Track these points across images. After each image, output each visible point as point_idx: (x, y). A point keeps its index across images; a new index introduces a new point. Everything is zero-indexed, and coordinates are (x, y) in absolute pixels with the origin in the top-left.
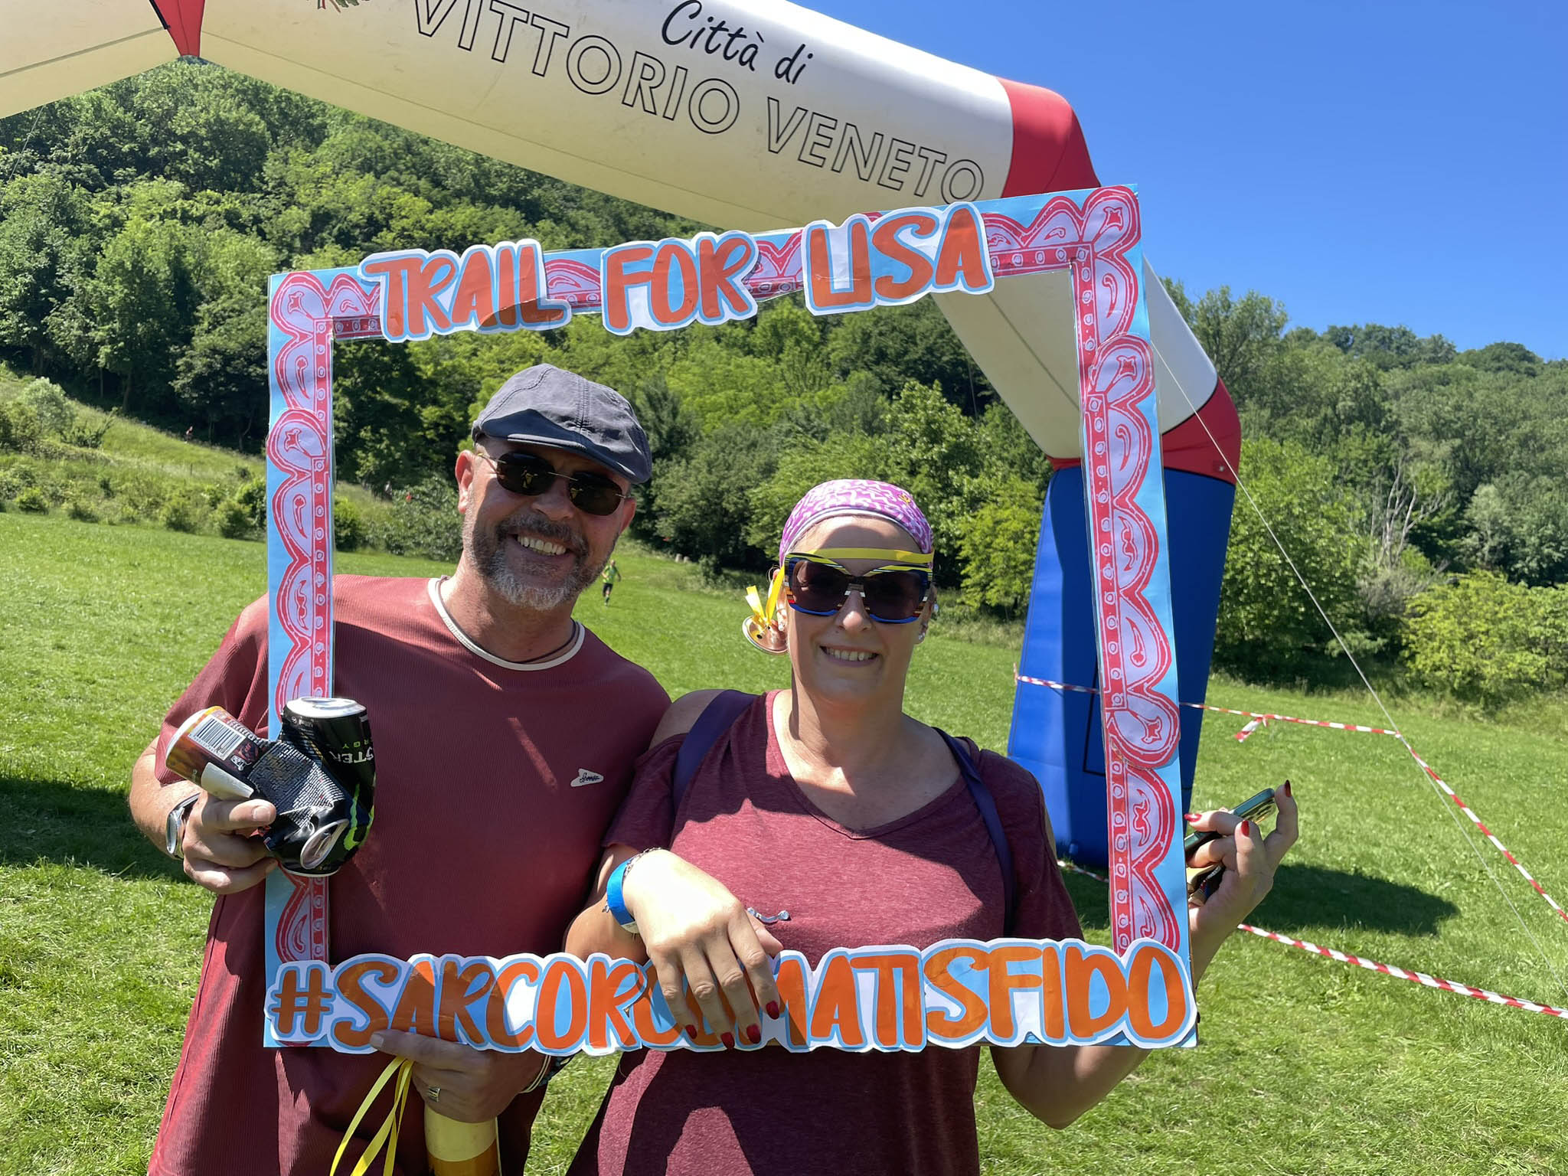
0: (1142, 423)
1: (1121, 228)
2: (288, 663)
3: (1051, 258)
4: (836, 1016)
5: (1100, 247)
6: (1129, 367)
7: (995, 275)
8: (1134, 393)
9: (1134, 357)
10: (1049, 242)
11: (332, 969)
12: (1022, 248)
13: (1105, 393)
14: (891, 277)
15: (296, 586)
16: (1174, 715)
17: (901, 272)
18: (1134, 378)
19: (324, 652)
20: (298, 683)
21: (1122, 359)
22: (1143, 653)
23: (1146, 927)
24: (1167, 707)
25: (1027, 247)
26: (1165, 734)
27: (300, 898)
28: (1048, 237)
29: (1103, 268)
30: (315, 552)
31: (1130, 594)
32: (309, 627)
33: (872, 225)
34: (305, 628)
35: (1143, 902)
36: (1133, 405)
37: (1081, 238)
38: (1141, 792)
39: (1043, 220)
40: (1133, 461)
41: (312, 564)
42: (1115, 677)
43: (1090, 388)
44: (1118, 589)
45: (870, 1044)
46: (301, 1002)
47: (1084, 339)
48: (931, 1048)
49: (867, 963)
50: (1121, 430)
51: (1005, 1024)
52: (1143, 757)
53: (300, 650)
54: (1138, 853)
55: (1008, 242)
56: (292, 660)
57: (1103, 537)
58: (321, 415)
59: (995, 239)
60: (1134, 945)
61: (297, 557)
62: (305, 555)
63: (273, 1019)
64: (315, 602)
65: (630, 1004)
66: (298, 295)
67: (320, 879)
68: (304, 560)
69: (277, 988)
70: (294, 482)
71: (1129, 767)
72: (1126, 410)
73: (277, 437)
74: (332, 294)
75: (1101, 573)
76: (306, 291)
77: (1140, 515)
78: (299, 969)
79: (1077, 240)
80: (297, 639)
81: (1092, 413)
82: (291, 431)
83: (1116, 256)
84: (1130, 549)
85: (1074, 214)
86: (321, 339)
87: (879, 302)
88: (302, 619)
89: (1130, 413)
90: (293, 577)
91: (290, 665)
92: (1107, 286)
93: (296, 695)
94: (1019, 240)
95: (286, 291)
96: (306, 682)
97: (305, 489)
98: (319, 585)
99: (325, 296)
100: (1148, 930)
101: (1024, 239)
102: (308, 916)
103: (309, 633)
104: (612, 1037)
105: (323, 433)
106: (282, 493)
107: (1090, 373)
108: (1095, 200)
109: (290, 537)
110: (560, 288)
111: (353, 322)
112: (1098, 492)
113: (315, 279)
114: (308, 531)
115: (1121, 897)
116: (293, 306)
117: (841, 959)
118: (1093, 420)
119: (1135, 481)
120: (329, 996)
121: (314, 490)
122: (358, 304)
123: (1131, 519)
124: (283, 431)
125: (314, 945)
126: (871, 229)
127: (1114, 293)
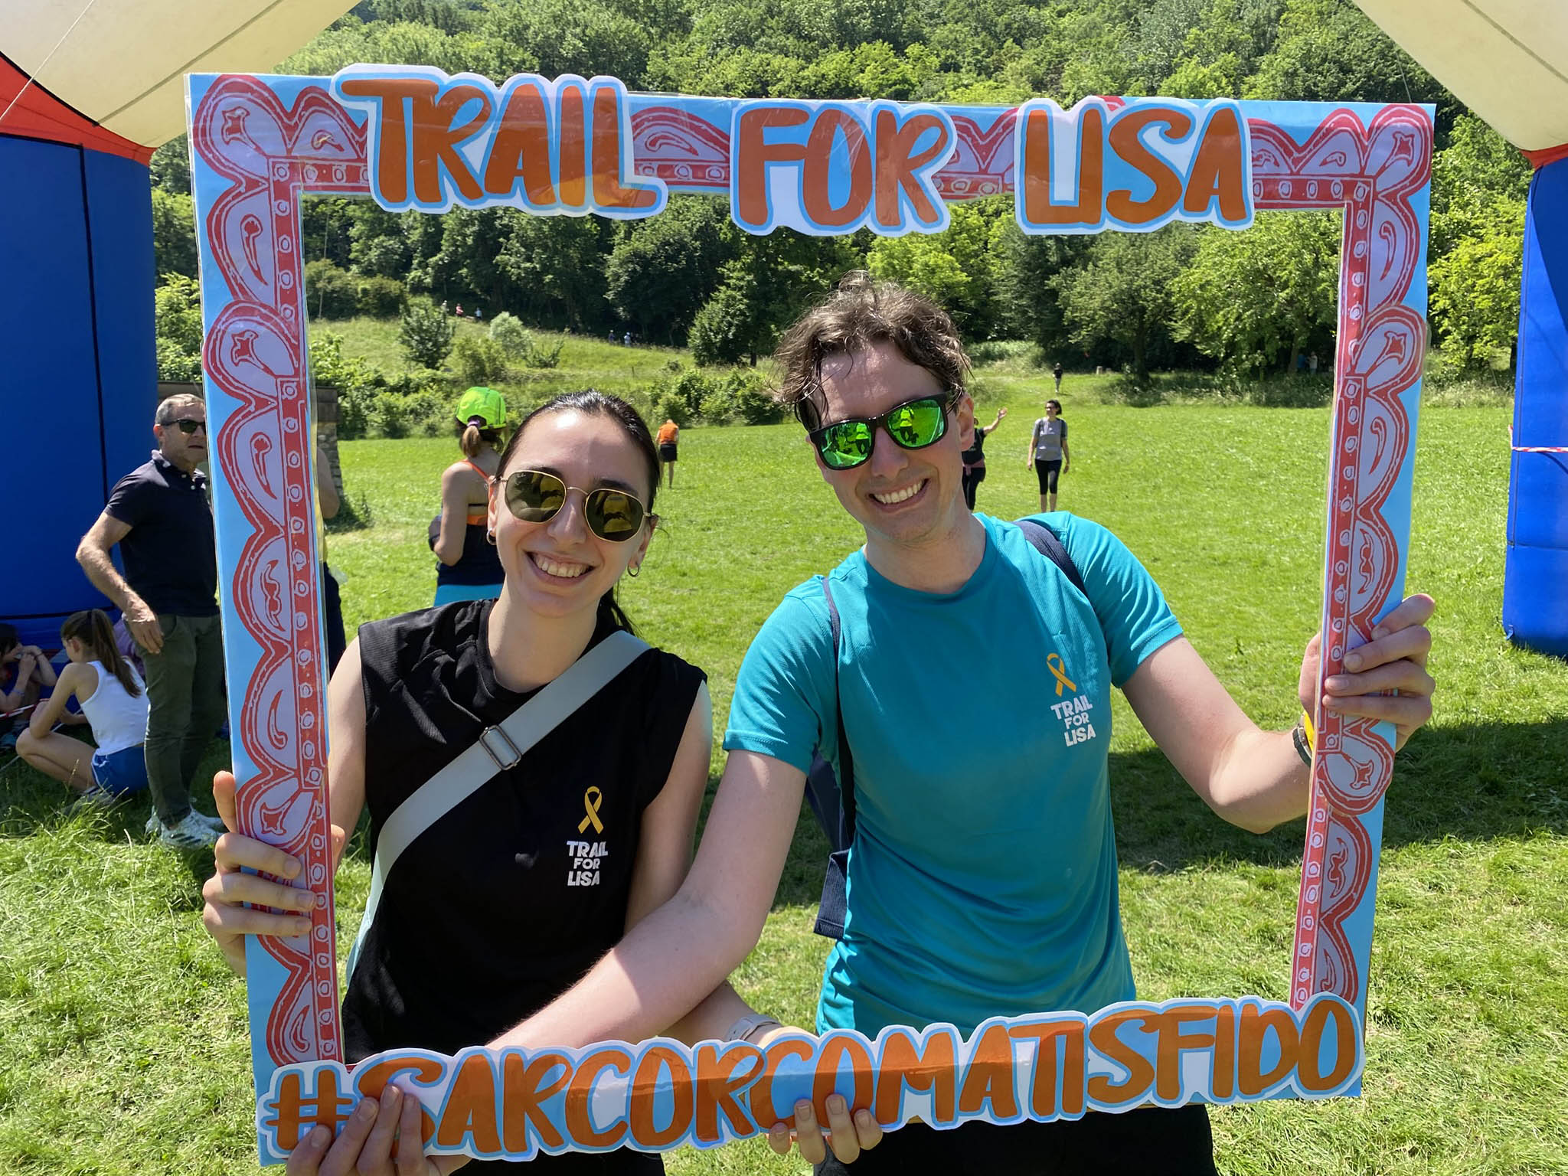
0: (1401, 415)
1: (1409, 163)
2: (258, 678)
3: (1325, 196)
4: (988, 1090)
5: (1384, 184)
6: (1397, 346)
7: (1257, 206)
8: (1398, 380)
9: (1405, 335)
10: (1325, 170)
11: (350, 1069)
12: (1292, 174)
13: (1366, 375)
14: (1128, 193)
15: (262, 566)
16: (1387, 757)
17: (1143, 189)
18: (1400, 361)
19: (311, 665)
20: (274, 705)
21: (1390, 334)
23: (1327, 980)
24: (1381, 750)
25: (1298, 173)
26: (1374, 780)
27: (298, 985)
28: (1324, 163)
29: (1383, 213)
30: (290, 520)
31: (1359, 620)
32: (286, 625)
33: (1110, 117)
34: (280, 628)
35: (1326, 954)
36: (1395, 394)
37: (1363, 169)
38: (1340, 840)
39: (1322, 138)
40: (1385, 460)
41: (286, 537)
43: (1349, 369)
44: (1349, 615)
45: (1025, 1114)
46: (308, 1110)
47: (1350, 305)
48: (1092, 1116)
49: (1022, 1032)
50: (1377, 425)
51: (1171, 1084)
52: (1352, 804)
53: (275, 659)
54: (1329, 904)
55: (1276, 164)
56: (264, 673)
57: (1340, 553)
58: (288, 312)
59: (1261, 156)
60: (1313, 998)
61: (262, 526)
62: (275, 523)
63: (269, 1134)
64: (293, 592)
65: (746, 1089)
66: (238, 112)
67: (324, 961)
68: (272, 531)
69: (273, 1097)
70: (250, 413)
71: (1333, 814)
72: (1386, 400)
73: (218, 343)
74: (296, 118)
75: (1333, 595)
76: (251, 106)
77: (1385, 530)
78: (302, 1073)
79: (1357, 171)
80: (269, 644)
81: (1347, 400)
82: (242, 334)
83: (1399, 199)
84: (1367, 568)
85: (1358, 135)
86: (282, 191)
87: (1109, 225)
88: (275, 616)
89: (1389, 403)
90: (257, 554)
91: (261, 680)
92: (1385, 237)
93: (272, 722)
94: (1290, 162)
95: (216, 105)
96: (287, 706)
97: (269, 424)
98: (299, 568)
99: (285, 120)
100: (1328, 984)
101: (1296, 161)
102: (311, 1009)
103: (286, 635)
104: (724, 1126)
105: (293, 341)
106: (232, 429)
107: (1351, 350)
108: (1385, 119)
109: (249, 495)
110: (665, 152)
111: (334, 168)
112: (1341, 498)
113: (266, 88)
114: (277, 487)
115: (1305, 950)
116: (230, 131)
117: (998, 1028)
118: (1347, 409)
119: (1383, 487)
120: (348, 1102)
121: (285, 428)
122: (341, 139)
123: (1373, 534)
124: (228, 334)
125: (321, 1042)
126: (1108, 122)
127: (1392, 248)
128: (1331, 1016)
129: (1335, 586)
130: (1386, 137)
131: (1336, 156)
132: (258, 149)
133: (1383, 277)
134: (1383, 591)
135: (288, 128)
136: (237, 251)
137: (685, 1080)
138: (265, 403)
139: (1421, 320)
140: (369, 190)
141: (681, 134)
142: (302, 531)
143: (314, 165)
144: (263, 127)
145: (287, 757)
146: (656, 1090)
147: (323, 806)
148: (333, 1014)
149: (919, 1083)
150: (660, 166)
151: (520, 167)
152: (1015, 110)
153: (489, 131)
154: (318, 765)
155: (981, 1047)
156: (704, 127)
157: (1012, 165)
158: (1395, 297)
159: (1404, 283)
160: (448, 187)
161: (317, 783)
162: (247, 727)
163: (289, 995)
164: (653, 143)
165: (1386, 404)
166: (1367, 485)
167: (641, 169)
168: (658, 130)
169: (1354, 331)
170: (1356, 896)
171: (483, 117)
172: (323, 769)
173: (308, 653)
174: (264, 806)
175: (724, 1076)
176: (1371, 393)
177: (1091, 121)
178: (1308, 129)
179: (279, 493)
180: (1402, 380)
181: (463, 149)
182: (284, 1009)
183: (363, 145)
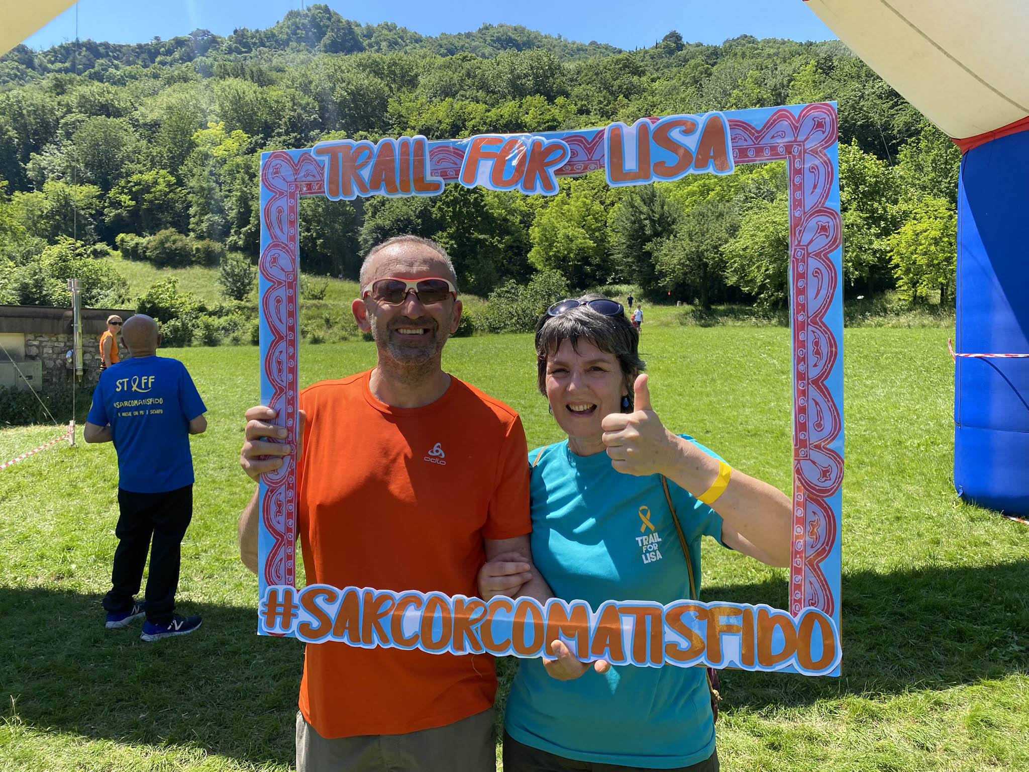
0: (831, 266)
1: (824, 132)
2: (272, 403)
3: (774, 153)
4: (608, 642)
5: (809, 145)
6: (824, 229)
7: (735, 162)
8: (827, 247)
9: (828, 222)
10: (774, 141)
11: (298, 591)
12: (755, 144)
13: (807, 246)
14: (664, 163)
15: (277, 354)
16: (839, 463)
17: (671, 159)
18: (827, 237)
19: (293, 397)
21: (820, 223)
22: (822, 422)
23: (812, 600)
24: (836, 459)
25: (758, 144)
26: (833, 476)
27: (279, 547)
28: (773, 137)
29: (810, 160)
30: (288, 333)
31: (815, 382)
32: (284, 379)
33: (652, 127)
34: (282, 381)
35: (811, 584)
36: (825, 255)
37: (796, 138)
38: (814, 513)
39: (771, 125)
40: (823, 292)
41: (286, 340)
42: (802, 437)
43: (796, 243)
44: (808, 379)
46: (280, 609)
47: (794, 209)
48: (667, 666)
49: (628, 611)
50: (816, 272)
51: (716, 654)
52: (818, 491)
53: (279, 395)
54: (810, 551)
55: (745, 140)
56: (274, 401)
57: (800, 344)
58: (292, 245)
59: (736, 137)
60: (804, 611)
61: (277, 336)
62: (282, 335)
63: (263, 619)
64: (288, 365)
65: (479, 625)
66: (278, 166)
67: (290, 537)
68: (281, 338)
69: (266, 601)
70: (275, 288)
71: (808, 497)
72: (821, 258)
73: (265, 259)
74: (299, 166)
75: (797, 368)
76: (283, 163)
77: (826, 330)
78: (278, 590)
79: (793, 139)
80: (277, 388)
81: (797, 260)
82: (274, 255)
83: (820, 152)
84: (817, 353)
85: (792, 122)
86: (292, 196)
87: (655, 179)
88: (280, 375)
89: (823, 260)
90: (274, 348)
92: (813, 172)
94: (753, 139)
95: (271, 164)
97: (282, 293)
98: (291, 354)
99: (295, 167)
100: (814, 602)
101: (757, 138)
102: (284, 559)
103: (284, 384)
104: (467, 644)
105: (293, 257)
106: (268, 295)
107: (797, 233)
108: (808, 111)
109: (273, 323)
110: (444, 165)
111: (312, 185)
112: (797, 313)
113: (287, 155)
114: (284, 319)
115: (797, 580)
116: (275, 173)
117: (612, 607)
118: (797, 264)
119: (824, 307)
120: (296, 607)
121: (288, 294)
122: (315, 173)
123: (819, 333)
124: (269, 255)
125: (287, 577)
126: (652, 129)
127: (817, 178)
128: (817, 623)
129: (798, 365)
130: (809, 120)
131: (779, 134)
132: (284, 179)
133: (812, 192)
134: (829, 366)
135: (295, 170)
136: (274, 222)
137: (448, 616)
138: (280, 283)
139: (837, 214)
140: (324, 192)
141: (451, 157)
142: (293, 338)
143: (305, 184)
144: (286, 171)
146: (434, 620)
148: (293, 564)
149: (568, 633)
150: (441, 172)
151: (383, 179)
153: (372, 163)
157: (604, 155)
158: (820, 203)
159: (825, 195)
160: (355, 188)
163: (275, 551)
164: (438, 162)
165: (821, 260)
166: (813, 306)
167: (433, 173)
168: (441, 156)
169: (798, 222)
170: (827, 548)
171: (369, 157)
173: (291, 392)
175: (467, 617)
176: (811, 255)
177: (642, 130)
178: (762, 121)
179: (285, 323)
180: (830, 247)
181: (361, 172)
182: (273, 557)
183: (323, 174)
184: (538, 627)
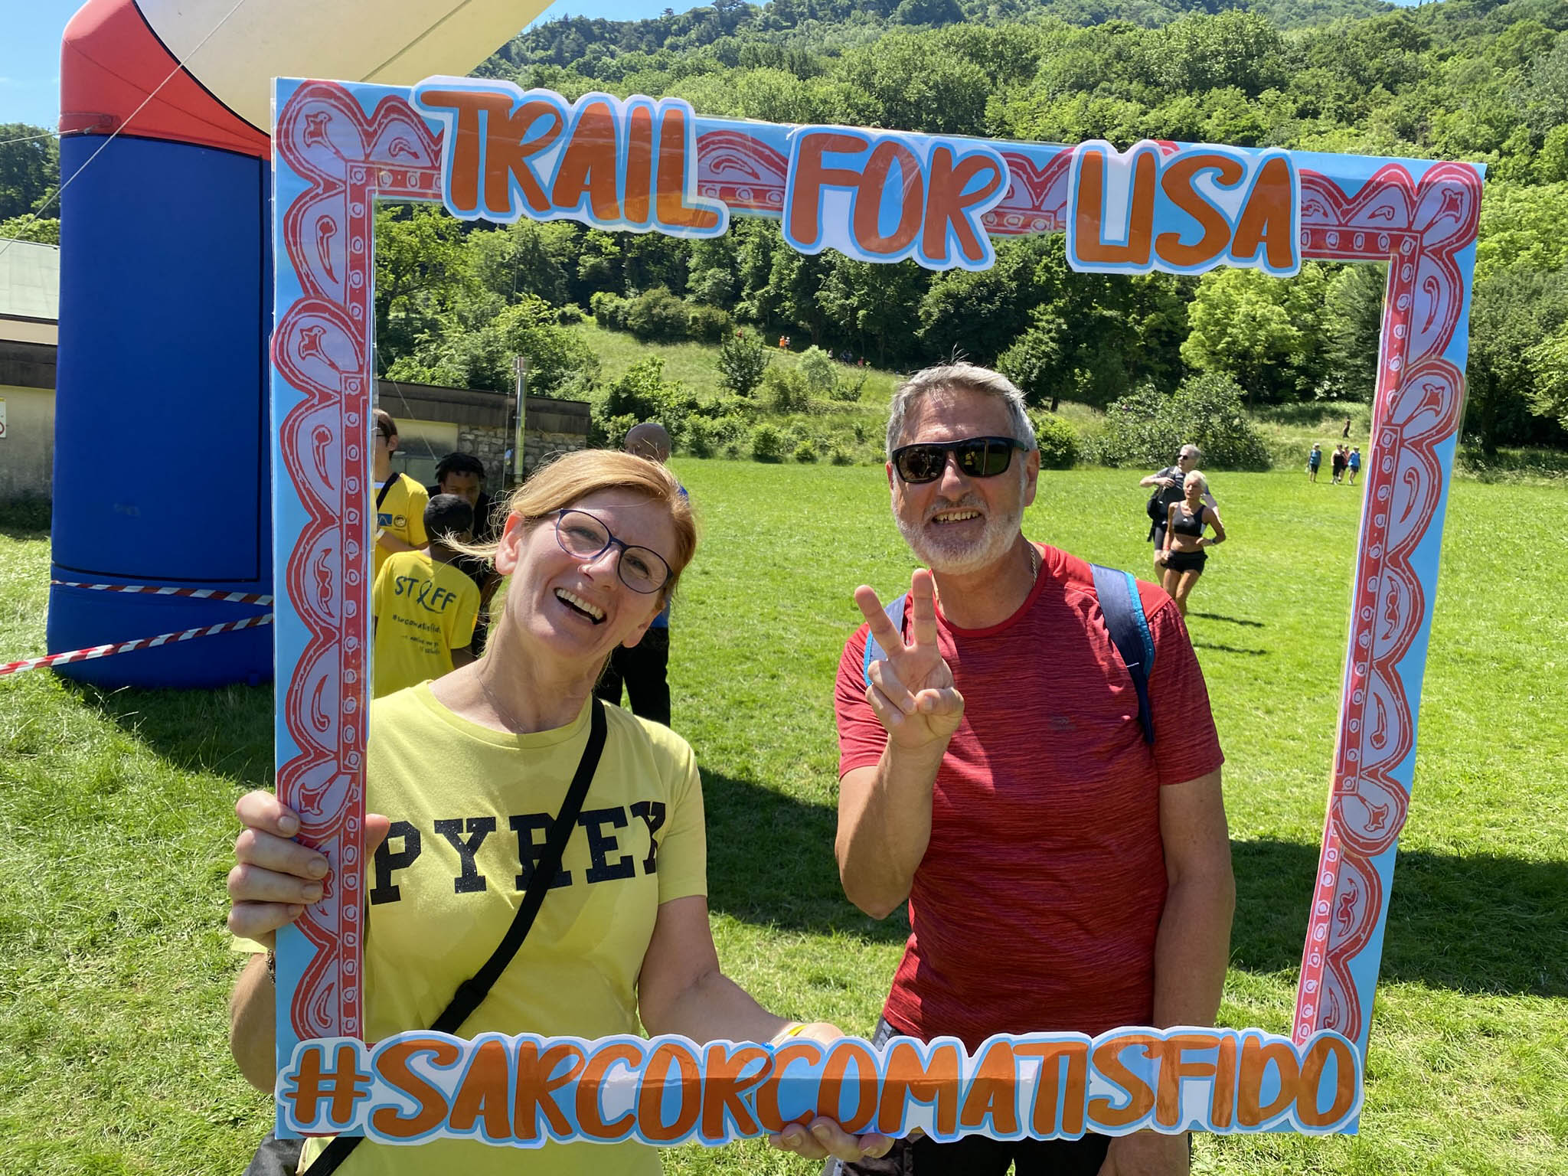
0: (1435, 467)
1: (1457, 220)
2: (304, 663)
3: (1371, 248)
4: (990, 1105)
6: (1434, 399)
8: (1434, 431)
9: (1443, 388)
10: (1373, 223)
12: (1340, 225)
13: (1402, 426)
14: (1177, 236)
16: (1402, 801)
17: (1192, 232)
18: (1438, 413)
19: (358, 650)
20: (319, 688)
21: (1429, 388)
22: (1384, 734)
23: (1330, 1018)
24: (1397, 794)
25: (1346, 225)
26: (1388, 823)
27: (324, 962)
29: (1428, 267)
30: (346, 511)
31: (1382, 666)
32: (336, 612)
33: (1164, 161)
34: (330, 614)
35: (1331, 992)
37: (1411, 224)
38: (1351, 881)
39: (1372, 192)
40: (1416, 510)
41: (341, 527)
42: (1350, 758)
43: (1385, 419)
44: (1372, 660)
46: (328, 1085)
47: (1390, 357)
48: (1091, 1137)
49: (1028, 1050)
50: (1411, 475)
51: (1171, 1112)
52: (1361, 845)
53: (323, 645)
54: (1338, 942)
55: (1325, 214)
56: (311, 657)
57: (1367, 599)
58: (356, 311)
59: (1310, 206)
60: (1316, 1034)
61: (318, 515)
62: (331, 513)
63: (288, 1105)
64: (345, 580)
65: (753, 1090)
66: (321, 117)
67: (351, 939)
68: (327, 520)
69: (293, 1070)
70: (313, 405)
71: (1346, 855)
72: (1421, 451)
73: (286, 336)
74: (376, 126)
75: (1357, 640)
76: (334, 112)
77: (1412, 578)
78: (323, 1048)
79: (1405, 226)
80: (318, 629)
81: (1382, 449)
82: (310, 330)
83: (1445, 255)
84: (1392, 615)
85: (1408, 192)
86: (358, 194)
87: (1158, 266)
88: (326, 602)
89: (1424, 454)
90: (311, 542)
91: (308, 664)
92: (1429, 292)
93: (316, 705)
94: (1339, 213)
95: (301, 108)
96: (332, 689)
97: (331, 418)
98: (351, 557)
99: (366, 127)
100: (1331, 1021)
101: (1345, 213)
102: (336, 983)
103: (336, 622)
104: (730, 1125)
105: (359, 339)
106: (295, 421)
107: (1389, 400)
108: (1436, 176)
109: (307, 485)
110: (729, 175)
111: (409, 175)
112: (1370, 545)
113: (348, 94)
114: (335, 479)
115: (1310, 987)
116: (312, 134)
117: (1003, 1046)
118: (1382, 458)
119: (1414, 537)
120: (366, 1079)
121: (346, 422)
122: (417, 147)
123: (1400, 581)
124: (296, 330)
125: (344, 1019)
126: (1162, 165)
127: (1435, 303)
128: (1332, 1055)
129: (1359, 633)
130: (1436, 192)
131: (1385, 210)
132: (337, 152)
133: (1425, 330)
134: (1407, 639)
135: (366, 133)
136: (310, 249)
137: (694, 1078)
138: (328, 397)
139: (1460, 375)
140: (440, 196)
141: (745, 159)
142: (357, 522)
143: (391, 171)
144: (343, 132)
145: (328, 740)
146: (666, 1085)
147: (360, 790)
148: (357, 993)
149: (923, 1093)
150: (722, 188)
151: (587, 182)
152: (1072, 150)
153: (561, 145)
154: (357, 749)
155: (986, 1063)
156: (767, 152)
157: (1065, 203)
158: (1434, 352)
159: (1445, 337)
160: (517, 198)
161: (355, 767)
162: (292, 707)
163: (315, 971)
164: (717, 166)
165: (1421, 455)
166: (1397, 535)
167: (704, 190)
168: (723, 153)
169: (1393, 382)
170: (1363, 937)
171: (556, 131)
172: (362, 753)
173: (353, 641)
174: (303, 786)
175: (733, 1076)
176: (1406, 444)
177: (1145, 164)
178: (1361, 181)
179: (337, 485)
180: (1438, 432)
181: (534, 162)
182: (310, 984)
183: (438, 153)
184: (867, 1087)
